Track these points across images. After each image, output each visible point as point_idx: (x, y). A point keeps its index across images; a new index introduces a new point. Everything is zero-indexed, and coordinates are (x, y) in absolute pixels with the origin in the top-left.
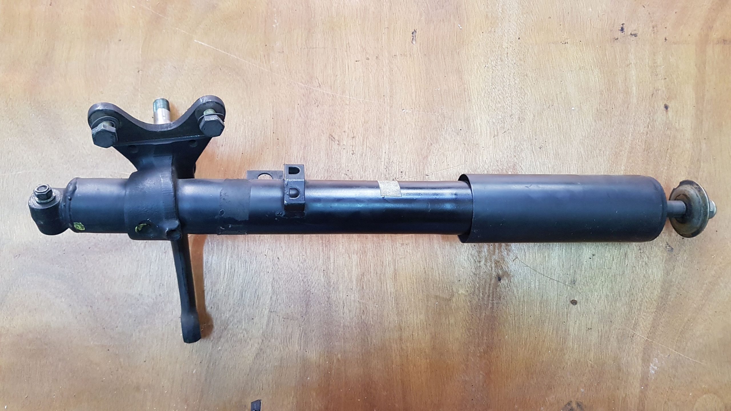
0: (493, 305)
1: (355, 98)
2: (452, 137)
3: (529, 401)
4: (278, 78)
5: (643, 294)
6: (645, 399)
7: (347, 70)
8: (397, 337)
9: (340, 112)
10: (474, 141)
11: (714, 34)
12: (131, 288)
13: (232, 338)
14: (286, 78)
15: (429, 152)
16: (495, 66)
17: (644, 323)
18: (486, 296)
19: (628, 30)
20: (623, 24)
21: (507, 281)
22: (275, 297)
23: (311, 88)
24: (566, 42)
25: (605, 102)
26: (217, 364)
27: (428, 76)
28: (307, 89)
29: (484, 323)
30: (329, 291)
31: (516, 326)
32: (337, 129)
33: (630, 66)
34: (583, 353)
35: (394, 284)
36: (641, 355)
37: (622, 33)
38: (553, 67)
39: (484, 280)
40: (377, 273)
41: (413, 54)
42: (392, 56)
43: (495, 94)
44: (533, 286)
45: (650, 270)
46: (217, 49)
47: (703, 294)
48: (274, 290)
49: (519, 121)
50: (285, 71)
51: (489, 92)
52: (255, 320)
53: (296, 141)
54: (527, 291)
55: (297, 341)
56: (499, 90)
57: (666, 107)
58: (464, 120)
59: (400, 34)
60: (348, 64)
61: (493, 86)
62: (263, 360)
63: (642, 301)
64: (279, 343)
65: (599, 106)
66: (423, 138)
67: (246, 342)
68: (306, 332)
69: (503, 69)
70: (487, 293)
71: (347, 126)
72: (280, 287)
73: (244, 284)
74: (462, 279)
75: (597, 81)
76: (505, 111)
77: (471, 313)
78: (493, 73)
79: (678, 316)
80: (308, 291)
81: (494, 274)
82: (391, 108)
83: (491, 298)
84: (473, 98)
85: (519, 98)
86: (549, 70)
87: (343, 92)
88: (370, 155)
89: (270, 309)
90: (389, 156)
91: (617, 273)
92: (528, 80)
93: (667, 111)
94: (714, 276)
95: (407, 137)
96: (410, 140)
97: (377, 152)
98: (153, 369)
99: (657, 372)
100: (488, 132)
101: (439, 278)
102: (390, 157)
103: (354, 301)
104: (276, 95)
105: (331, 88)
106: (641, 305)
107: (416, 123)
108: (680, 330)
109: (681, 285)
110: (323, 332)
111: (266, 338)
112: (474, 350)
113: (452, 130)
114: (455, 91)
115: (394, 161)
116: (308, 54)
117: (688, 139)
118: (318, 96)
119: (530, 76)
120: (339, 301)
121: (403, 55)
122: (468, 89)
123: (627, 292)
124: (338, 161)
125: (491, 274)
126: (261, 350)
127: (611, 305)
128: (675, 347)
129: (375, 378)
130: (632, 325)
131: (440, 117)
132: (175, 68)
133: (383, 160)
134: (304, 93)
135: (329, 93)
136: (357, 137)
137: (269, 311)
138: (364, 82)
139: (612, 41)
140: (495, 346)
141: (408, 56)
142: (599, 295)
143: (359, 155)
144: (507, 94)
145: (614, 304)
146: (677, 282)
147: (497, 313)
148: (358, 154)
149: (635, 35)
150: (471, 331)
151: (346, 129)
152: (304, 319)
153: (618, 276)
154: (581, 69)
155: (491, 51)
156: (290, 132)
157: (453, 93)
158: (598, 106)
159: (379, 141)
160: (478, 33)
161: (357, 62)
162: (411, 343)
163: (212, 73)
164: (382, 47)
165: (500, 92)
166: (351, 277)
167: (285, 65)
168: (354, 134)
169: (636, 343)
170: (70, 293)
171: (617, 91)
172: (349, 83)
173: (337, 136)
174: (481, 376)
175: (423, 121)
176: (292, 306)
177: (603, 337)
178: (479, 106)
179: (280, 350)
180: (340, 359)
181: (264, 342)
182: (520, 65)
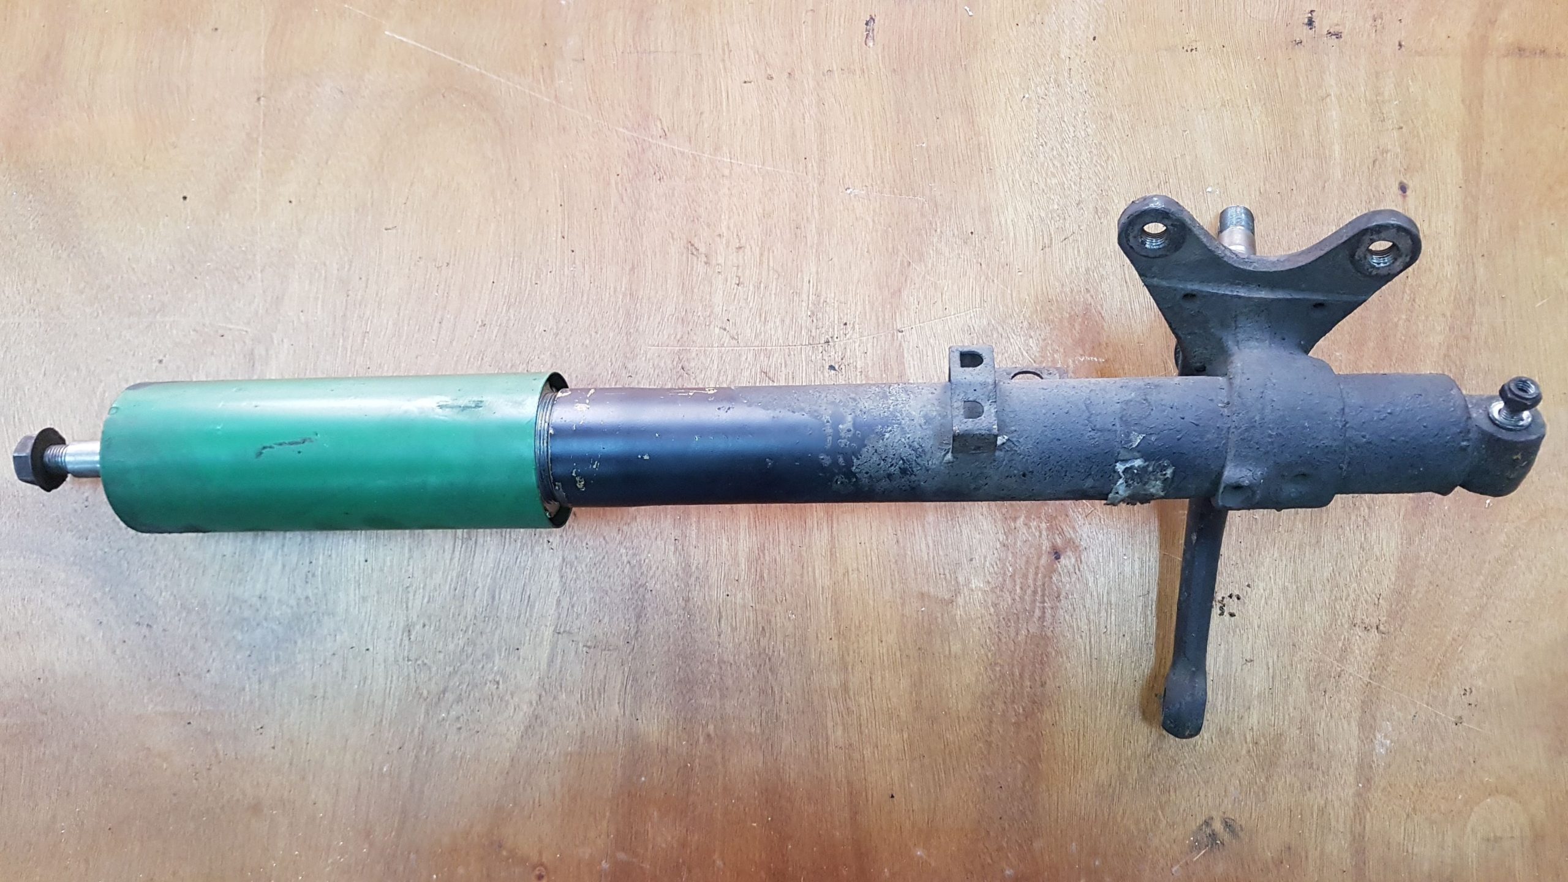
0: (1044, 612)
1: (743, 163)
2: (953, 250)
3: (1122, 819)
4: (573, 118)
5: (1359, 584)
6: (1365, 809)
7: (724, 100)
8: (837, 684)
9: (710, 192)
10: (1000, 258)
11: (1500, 36)
12: (240, 584)
13: (470, 692)
14: (589, 118)
15: (904, 279)
16: (1044, 97)
17: (1363, 648)
18: (1029, 592)
19: (1323, 24)
20: (1312, 11)
21: (1073, 560)
22: (568, 599)
23: (646, 138)
24: (1194, 48)
25: (1277, 177)
26: (437, 750)
27: (900, 116)
28: (636, 142)
29: (1024, 650)
30: (687, 585)
31: (1093, 657)
32: (703, 229)
33: (1328, 100)
34: (1236, 714)
35: (831, 570)
36: (1356, 715)
37: (1310, 31)
38: (1166, 100)
39: (1024, 558)
40: (792, 545)
41: (867, 68)
42: (824, 75)
43: (1045, 156)
44: (1127, 569)
45: (1374, 534)
46: (436, 52)
47: (1482, 584)
48: (565, 583)
49: (1096, 216)
50: (588, 101)
51: (1031, 153)
52: (522, 652)
53: (613, 256)
54: (1117, 580)
55: (617, 697)
56: (1053, 149)
57: (1403, 188)
58: (979, 215)
59: (840, 25)
60: (727, 87)
61: (1040, 138)
62: (541, 740)
63: (1357, 600)
64: (578, 703)
65: (1264, 185)
66: (890, 250)
67: (501, 700)
68: (638, 676)
69: (1061, 104)
70: (1032, 585)
71: (725, 223)
72: (577, 578)
73: (497, 572)
74: (977, 558)
75: (1260, 133)
76: (1066, 193)
77: (997, 630)
78: (1039, 111)
79: (1433, 631)
80: (640, 585)
81: (1046, 545)
82: (820, 184)
83: (1038, 598)
84: (997, 165)
85: (1096, 166)
86: (1157, 106)
87: (717, 149)
88: (777, 285)
89: (557, 627)
90: (817, 289)
91: (1306, 540)
92: (1114, 129)
93: (1404, 197)
94: (1506, 546)
95: (857, 249)
96: (862, 255)
97: (791, 280)
98: (291, 764)
99: (1391, 752)
100: (1031, 239)
101: (928, 554)
102: (819, 290)
103: (744, 606)
104: (568, 154)
105: (690, 141)
106: (1355, 608)
107: (876, 219)
108: (1437, 661)
109: (1437, 565)
110: (674, 676)
111: (547, 690)
112: (1003, 711)
113: (954, 235)
114: (959, 150)
115: (828, 300)
116: (638, 67)
117: (1448, 257)
118: (661, 158)
119: (1119, 119)
120: (710, 607)
121: (846, 70)
122: (986, 146)
123: (1326, 581)
124: (706, 299)
125: (1040, 545)
126: (536, 719)
127: (1292, 609)
128: (1425, 697)
129: (789, 777)
130: (1336, 652)
131: (927, 205)
132: (342, 92)
133: (805, 297)
134: (629, 150)
135: (687, 151)
136: (748, 247)
137: (554, 631)
138: (761, 130)
139: (1291, 46)
140: (1050, 701)
141: (858, 72)
142: (1268, 588)
143: (751, 288)
144: (1070, 157)
145: (1299, 608)
146: (1428, 560)
147: (1051, 629)
148: (751, 286)
149: (1338, 35)
150: (998, 669)
151: (724, 230)
152: (631, 647)
153: (1308, 547)
154: (1225, 106)
155: (1036, 64)
156: (600, 235)
157: (956, 156)
158: (1262, 184)
159: (795, 258)
160: (1007, 24)
161: (745, 85)
162: (868, 698)
163: (425, 103)
164: (801, 52)
165: (1055, 153)
166: (737, 554)
167: (588, 89)
168: (740, 242)
169: (1345, 690)
170: (98, 595)
171: (1301, 154)
172: (730, 129)
173: (703, 244)
174: (1019, 766)
175: (889, 213)
176: (606, 620)
177: (1278, 678)
178: (1010, 182)
179: (580, 718)
180: (713, 735)
181: (542, 699)
182: (1097, 95)
